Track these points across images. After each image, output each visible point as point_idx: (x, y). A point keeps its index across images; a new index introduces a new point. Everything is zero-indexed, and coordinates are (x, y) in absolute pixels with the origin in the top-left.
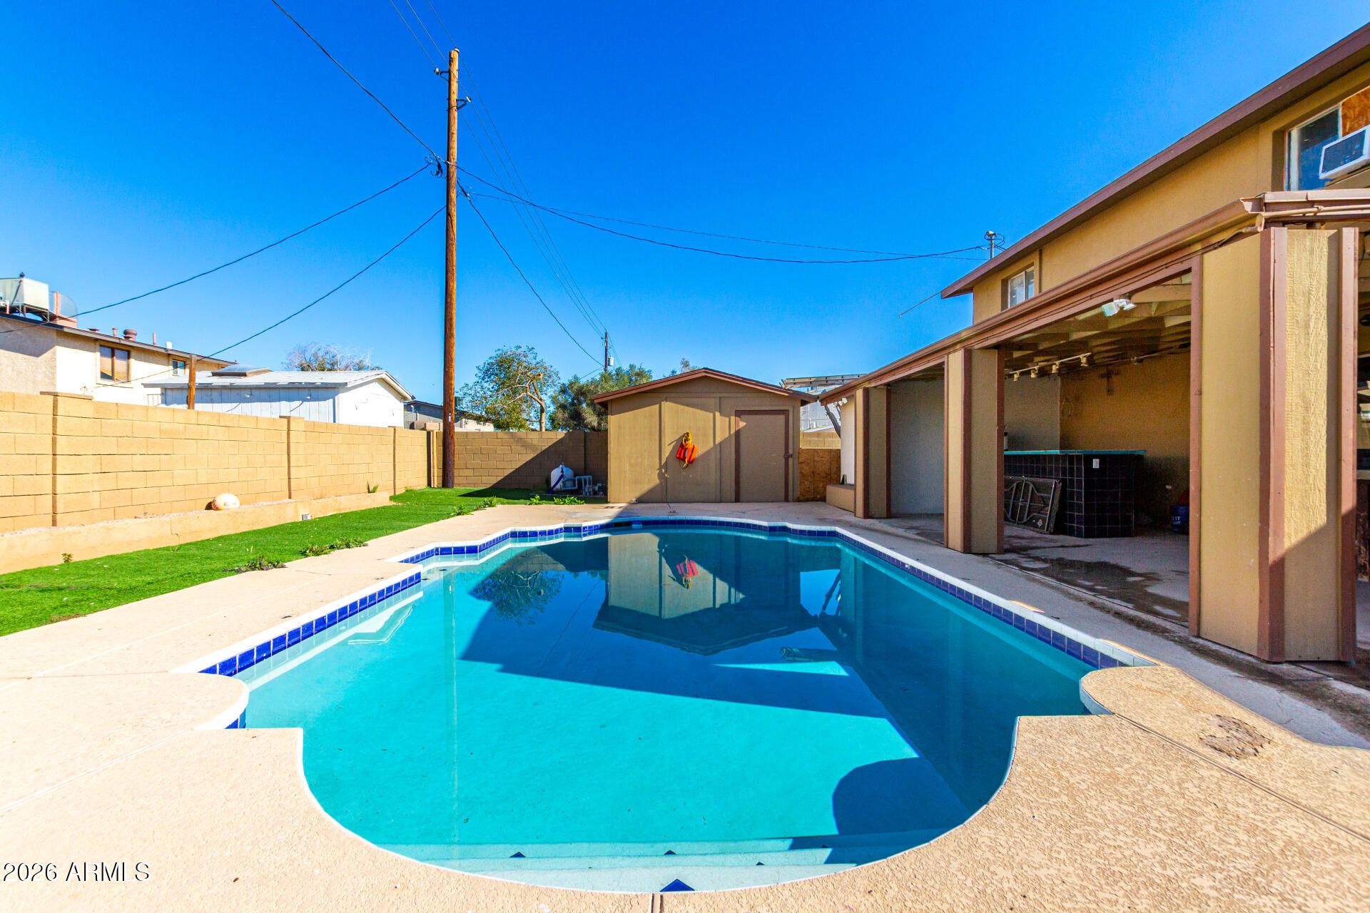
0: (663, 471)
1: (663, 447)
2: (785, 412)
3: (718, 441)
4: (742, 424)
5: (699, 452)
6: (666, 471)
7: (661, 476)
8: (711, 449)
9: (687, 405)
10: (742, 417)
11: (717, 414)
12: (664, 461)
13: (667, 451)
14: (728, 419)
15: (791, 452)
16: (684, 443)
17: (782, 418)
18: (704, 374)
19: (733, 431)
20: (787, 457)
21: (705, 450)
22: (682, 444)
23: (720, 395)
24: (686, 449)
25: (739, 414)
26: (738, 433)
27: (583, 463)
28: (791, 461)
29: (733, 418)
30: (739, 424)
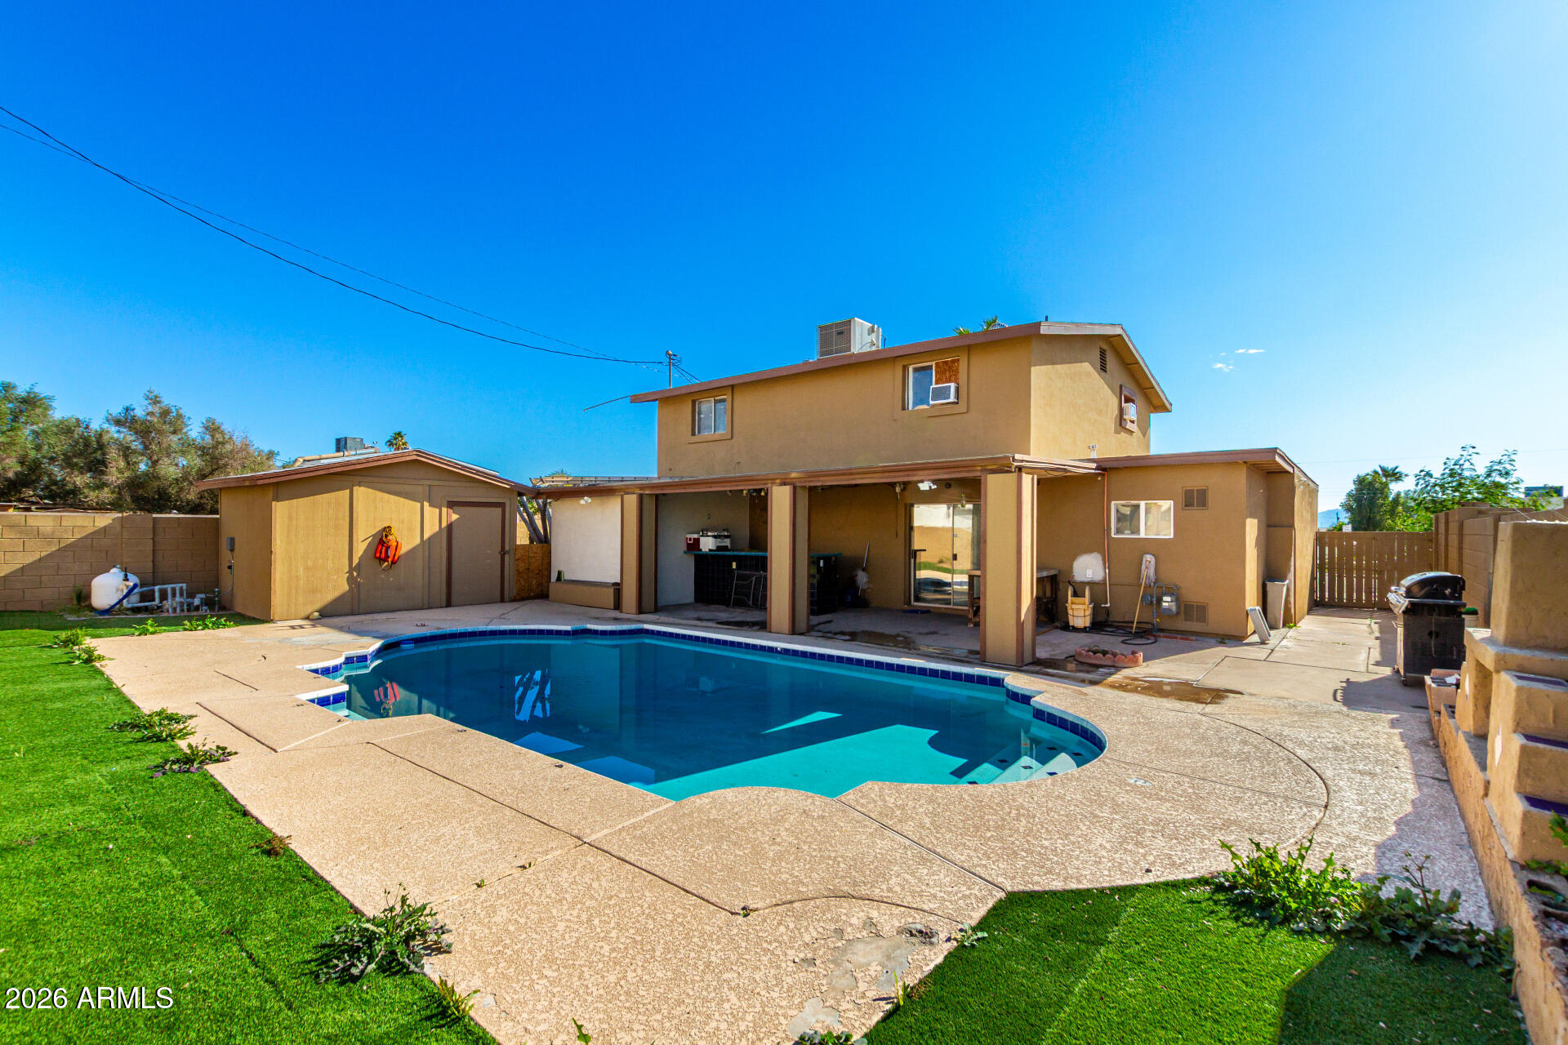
0: (355, 574)
1: (355, 544)
2: (502, 505)
3: (426, 536)
4: (455, 517)
5: (404, 549)
6: (358, 575)
7: (350, 580)
8: (418, 546)
9: (389, 493)
10: (455, 508)
11: (426, 504)
12: (356, 561)
13: (360, 548)
14: (437, 510)
15: (507, 548)
16: (384, 539)
17: (499, 510)
18: (415, 457)
19: (444, 524)
20: (503, 553)
21: (410, 547)
22: (381, 539)
23: (428, 482)
24: (388, 547)
25: (452, 505)
26: (450, 527)
27: (151, 564)
28: (507, 557)
29: (444, 510)
30: (451, 517)
